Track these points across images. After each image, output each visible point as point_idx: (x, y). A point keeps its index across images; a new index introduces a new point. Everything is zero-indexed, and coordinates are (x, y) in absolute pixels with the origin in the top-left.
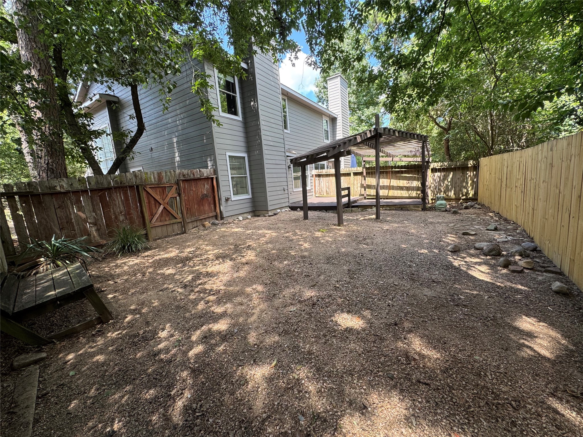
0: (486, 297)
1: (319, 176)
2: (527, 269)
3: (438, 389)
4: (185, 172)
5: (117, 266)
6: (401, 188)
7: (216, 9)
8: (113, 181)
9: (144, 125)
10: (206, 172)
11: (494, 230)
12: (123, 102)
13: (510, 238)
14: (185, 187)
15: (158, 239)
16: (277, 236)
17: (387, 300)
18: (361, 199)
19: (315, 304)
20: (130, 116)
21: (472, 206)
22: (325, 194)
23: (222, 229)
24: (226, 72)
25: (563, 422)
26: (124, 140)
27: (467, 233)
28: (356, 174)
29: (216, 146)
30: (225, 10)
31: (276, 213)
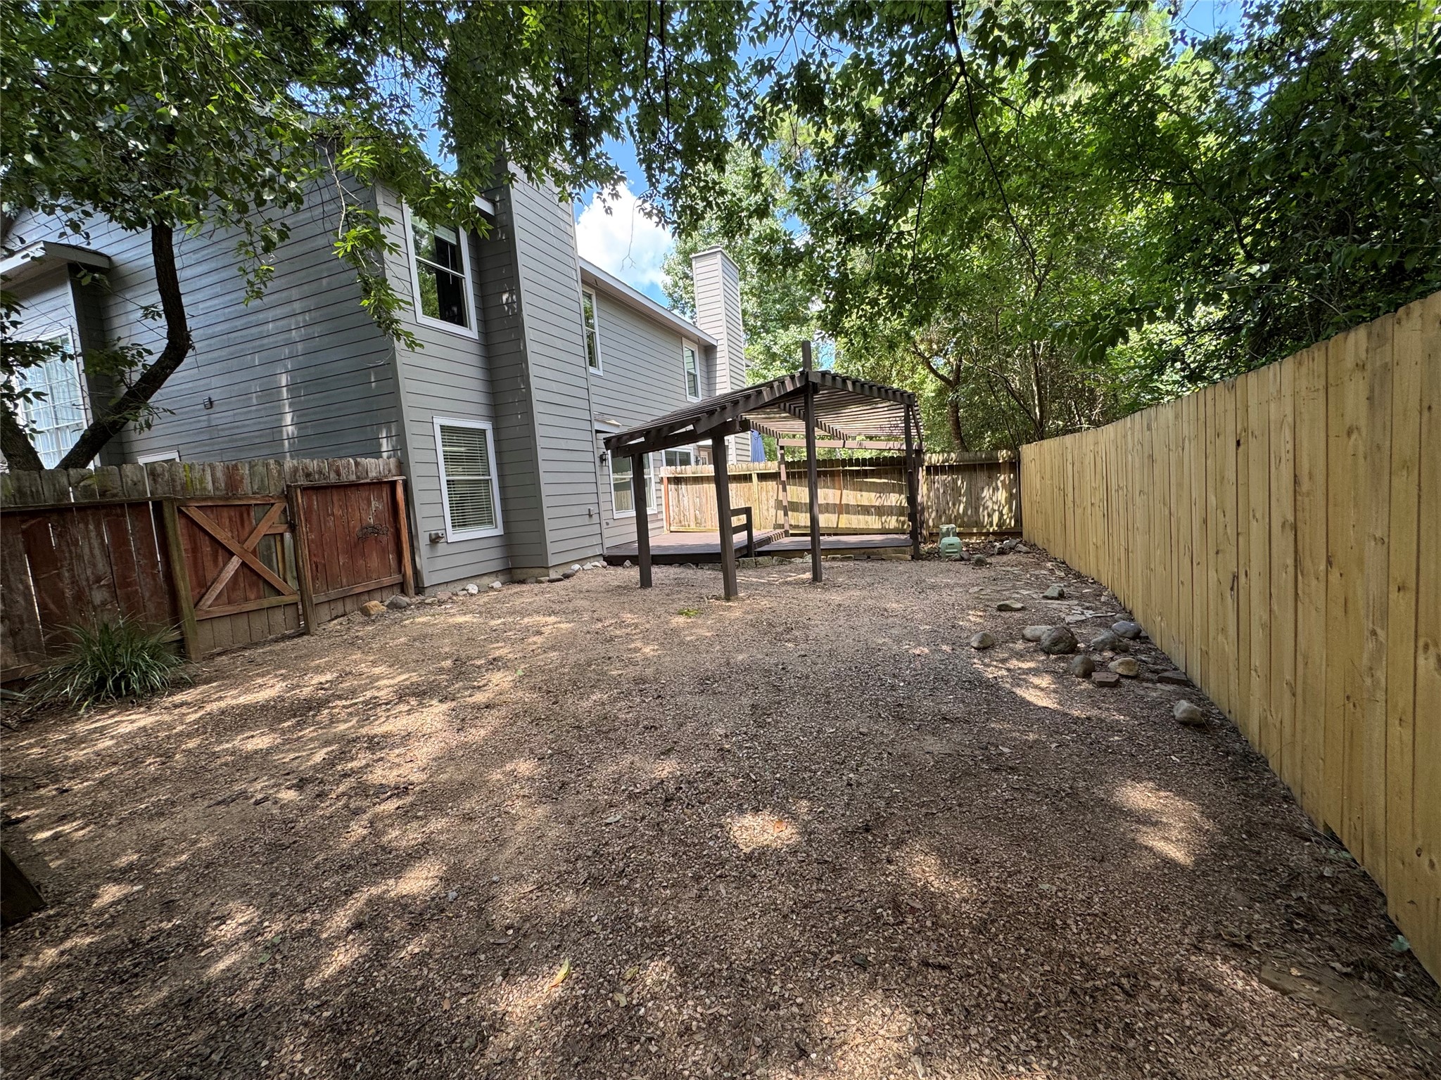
0: (1054, 746)
1: (677, 481)
2: (1127, 677)
3: (969, 975)
4: (313, 465)
5: (75, 741)
6: (865, 510)
7: (409, 65)
8: (75, 488)
9: (188, 338)
10: (375, 467)
11: (1057, 599)
12: (124, 270)
13: (1089, 614)
14: (310, 506)
15: (220, 654)
16: (572, 633)
17: (845, 772)
18: (779, 536)
19: (672, 799)
20: (146, 308)
21: (1012, 549)
22: (693, 526)
23: (417, 620)
24: (434, 216)
25: (1221, 1009)
26: (122, 373)
27: (1007, 606)
28: (763, 477)
29: (407, 400)
30: (433, 71)
31: (569, 572)
